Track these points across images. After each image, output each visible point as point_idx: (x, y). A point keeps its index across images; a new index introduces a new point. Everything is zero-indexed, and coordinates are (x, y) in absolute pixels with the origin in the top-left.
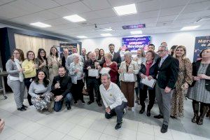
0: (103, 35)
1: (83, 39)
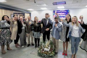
0: (42, 9)
1: (32, 11)
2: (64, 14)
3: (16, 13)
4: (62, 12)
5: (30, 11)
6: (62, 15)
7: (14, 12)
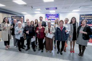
2: (55, 17)
3: (14, 17)
4: (54, 16)
5: (23, 14)
6: (53, 18)
7: (12, 15)
